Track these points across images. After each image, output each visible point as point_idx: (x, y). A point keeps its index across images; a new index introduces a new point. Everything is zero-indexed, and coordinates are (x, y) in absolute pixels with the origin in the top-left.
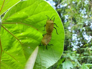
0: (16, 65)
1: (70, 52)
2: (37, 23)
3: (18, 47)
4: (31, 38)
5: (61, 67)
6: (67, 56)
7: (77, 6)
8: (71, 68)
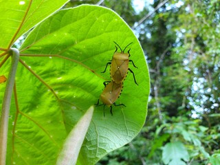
0: (46, 144)
1: (184, 121)
2: (92, 56)
3: (50, 106)
4: (80, 88)
5: (158, 156)
6: (175, 131)
7: (210, 6)
8: (182, 160)
